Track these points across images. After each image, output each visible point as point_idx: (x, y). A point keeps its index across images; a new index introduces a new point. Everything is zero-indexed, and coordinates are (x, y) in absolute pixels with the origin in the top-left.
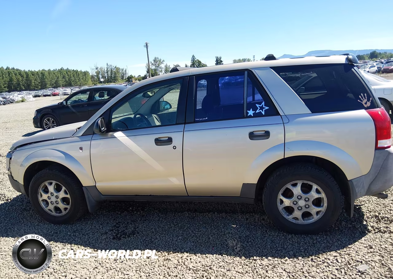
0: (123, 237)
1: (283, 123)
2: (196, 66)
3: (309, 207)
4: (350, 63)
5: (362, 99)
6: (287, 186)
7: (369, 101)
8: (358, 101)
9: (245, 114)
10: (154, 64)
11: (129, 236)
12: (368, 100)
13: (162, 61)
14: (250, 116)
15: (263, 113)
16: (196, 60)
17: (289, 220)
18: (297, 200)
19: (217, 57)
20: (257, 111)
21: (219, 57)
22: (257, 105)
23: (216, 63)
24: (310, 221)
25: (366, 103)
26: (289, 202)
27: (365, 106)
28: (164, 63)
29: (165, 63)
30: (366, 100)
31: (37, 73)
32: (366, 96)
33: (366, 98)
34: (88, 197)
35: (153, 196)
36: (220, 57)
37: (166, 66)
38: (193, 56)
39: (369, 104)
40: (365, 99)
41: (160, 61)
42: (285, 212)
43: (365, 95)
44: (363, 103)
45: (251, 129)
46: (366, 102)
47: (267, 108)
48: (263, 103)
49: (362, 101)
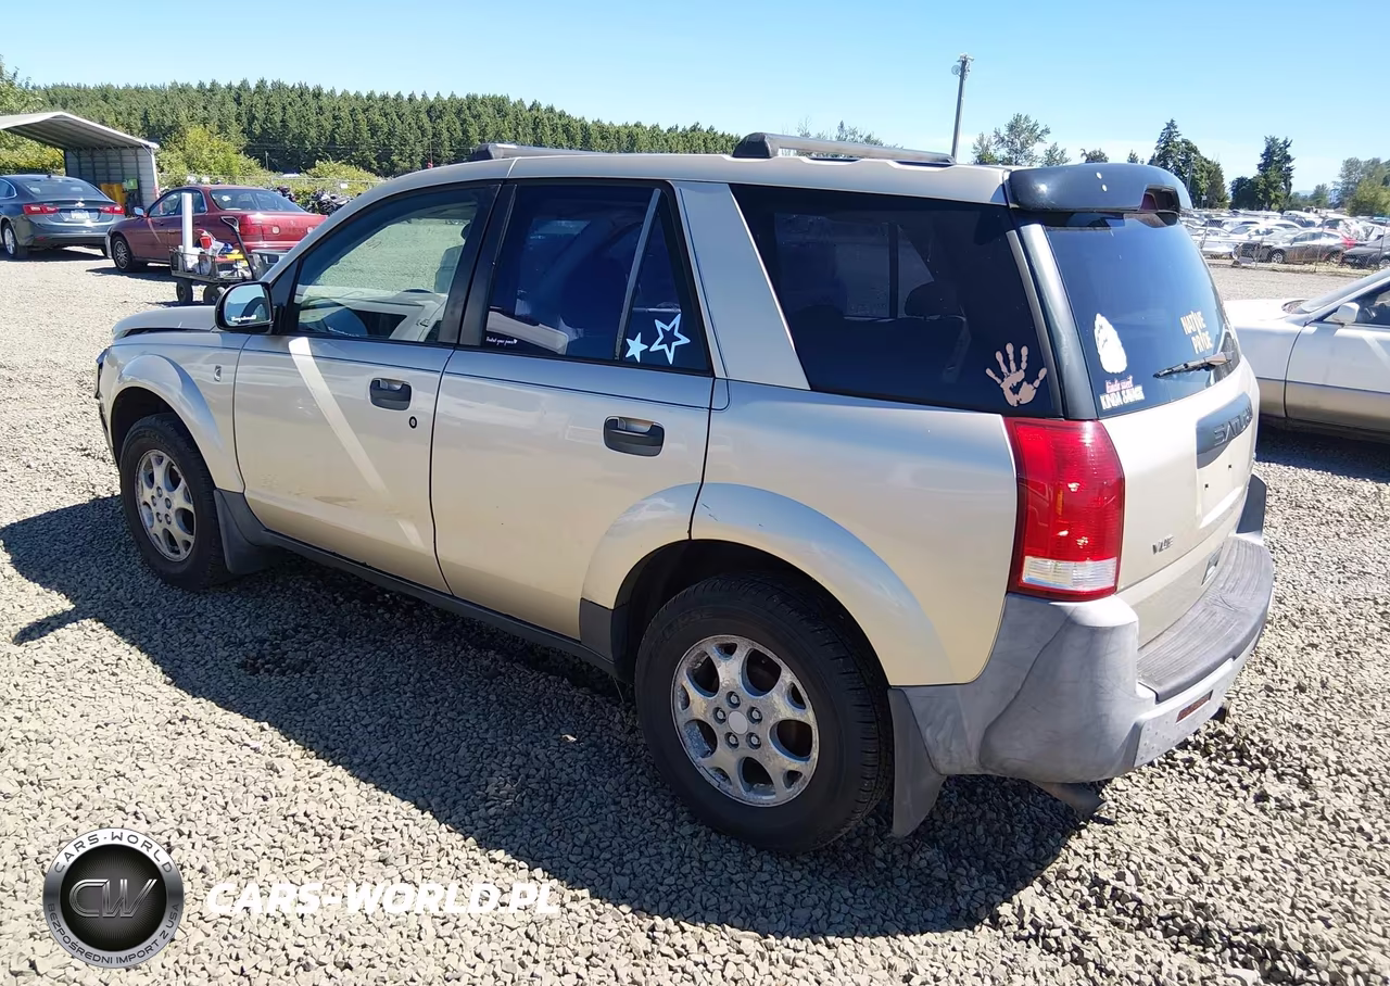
0: (267, 671)
1: (710, 409)
2: (1174, 162)
3: (758, 746)
4: (1012, 206)
5: (1004, 369)
6: (703, 646)
7: (1031, 382)
8: (989, 372)
9: (618, 350)
10: (1006, 138)
11: (283, 673)
12: (1030, 377)
13: (1038, 132)
14: (631, 363)
15: (670, 357)
16: (1179, 139)
17: (701, 771)
18: (726, 707)
19: (1273, 140)
20: (655, 347)
21: (1281, 141)
22: (659, 324)
23: (1263, 161)
24: (764, 798)
25: (1016, 390)
26: (704, 705)
27: (1012, 399)
28: (1047, 138)
29: (1049, 141)
30: (1021, 375)
31: (618, 132)
32: (1024, 359)
33: (1024, 365)
34: (226, 525)
35: (370, 567)
36: (1285, 142)
37: (1050, 153)
38: (1171, 125)
39: (1027, 394)
40: (1018, 368)
41: (1032, 131)
42: (698, 741)
43: (1024, 351)
44: (1006, 385)
45: (618, 410)
46: (1020, 385)
47: (684, 340)
48: (677, 321)
49: (1002, 377)
